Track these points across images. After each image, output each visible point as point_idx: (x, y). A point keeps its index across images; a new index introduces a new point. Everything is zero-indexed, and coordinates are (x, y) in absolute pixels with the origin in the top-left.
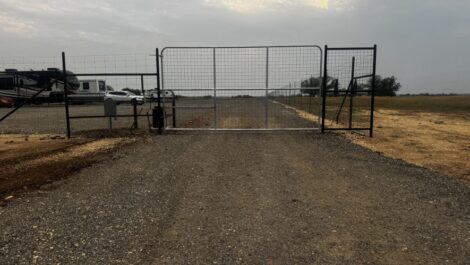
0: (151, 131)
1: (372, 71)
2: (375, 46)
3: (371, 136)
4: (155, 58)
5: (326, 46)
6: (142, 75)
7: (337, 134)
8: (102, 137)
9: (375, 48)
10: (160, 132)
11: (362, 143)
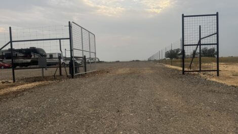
0: (67, 76)
1: (216, 31)
2: (217, 13)
3: (218, 75)
4: (68, 27)
5: (183, 15)
6: (60, 39)
7: (194, 75)
8: (35, 81)
9: (217, 15)
10: (73, 77)
11: (214, 80)
